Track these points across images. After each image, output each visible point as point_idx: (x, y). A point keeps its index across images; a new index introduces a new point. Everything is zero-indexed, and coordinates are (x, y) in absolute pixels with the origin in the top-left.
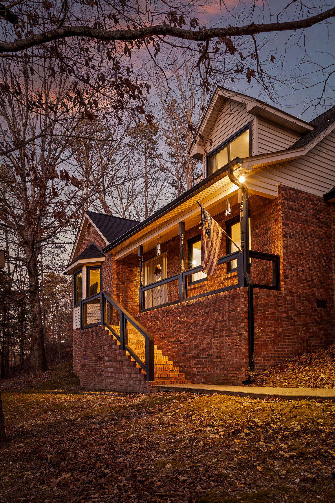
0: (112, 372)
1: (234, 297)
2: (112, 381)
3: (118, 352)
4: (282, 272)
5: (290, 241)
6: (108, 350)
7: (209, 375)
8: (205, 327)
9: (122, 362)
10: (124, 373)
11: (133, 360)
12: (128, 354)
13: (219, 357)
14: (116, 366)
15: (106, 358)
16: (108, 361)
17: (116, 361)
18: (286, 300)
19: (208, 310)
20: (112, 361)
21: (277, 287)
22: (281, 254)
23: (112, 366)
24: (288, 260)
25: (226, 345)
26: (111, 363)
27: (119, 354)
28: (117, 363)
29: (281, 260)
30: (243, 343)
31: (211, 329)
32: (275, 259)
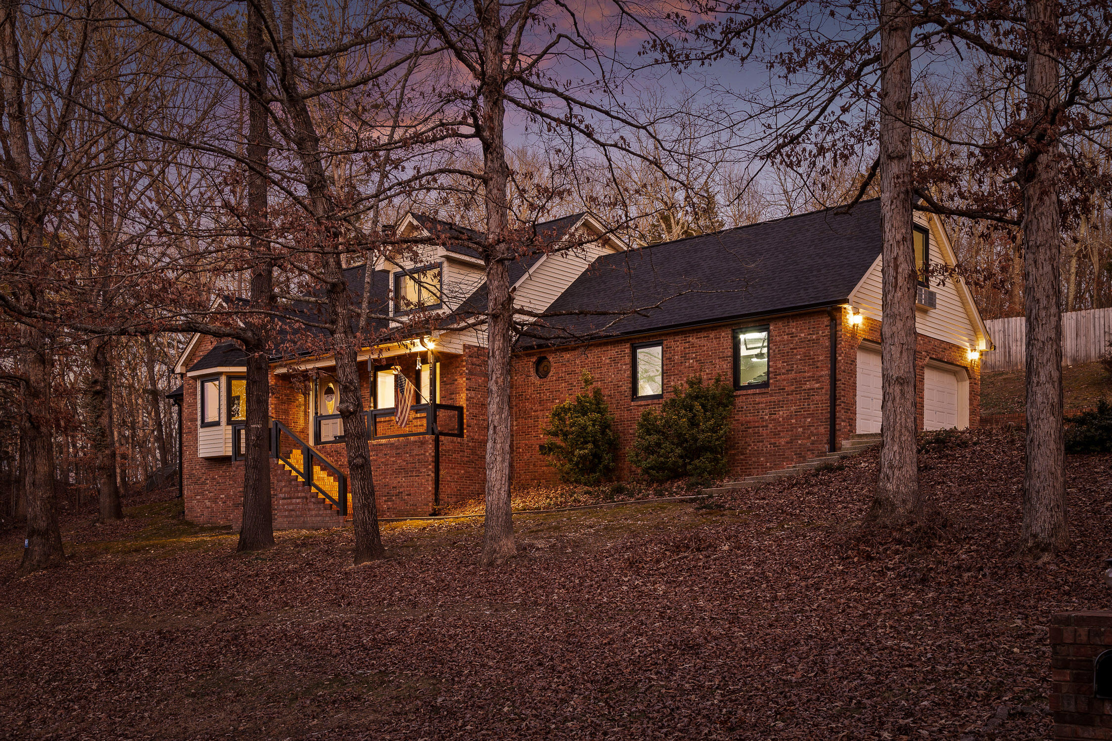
0: (292, 510)
1: (423, 443)
2: (291, 519)
3: (300, 488)
4: (465, 421)
5: (473, 394)
6: (285, 486)
7: (399, 511)
8: (395, 466)
9: (307, 499)
10: (309, 510)
11: (321, 496)
12: (314, 490)
13: (410, 495)
14: (298, 504)
15: (282, 496)
16: (283, 499)
17: (298, 498)
18: (468, 446)
19: (398, 451)
20: (290, 498)
21: (461, 435)
22: (465, 406)
23: (291, 504)
24: (471, 411)
25: (416, 484)
26: (289, 501)
27: (303, 491)
28: (298, 501)
29: (465, 410)
30: (430, 483)
31: (401, 470)
32: (460, 409)
